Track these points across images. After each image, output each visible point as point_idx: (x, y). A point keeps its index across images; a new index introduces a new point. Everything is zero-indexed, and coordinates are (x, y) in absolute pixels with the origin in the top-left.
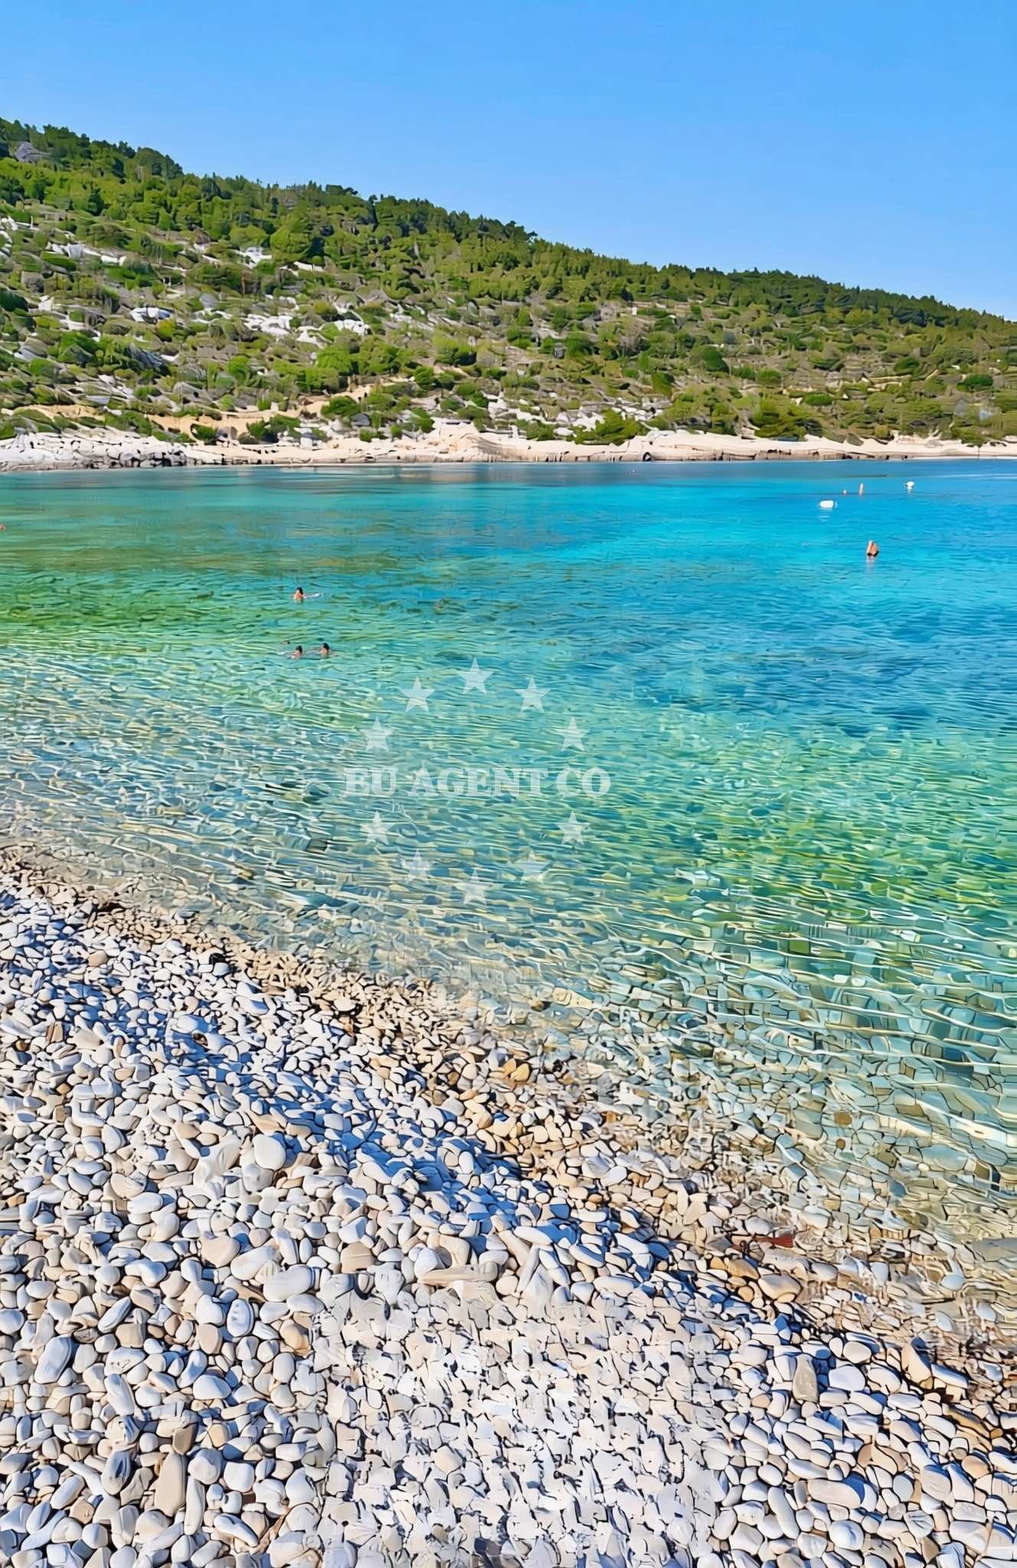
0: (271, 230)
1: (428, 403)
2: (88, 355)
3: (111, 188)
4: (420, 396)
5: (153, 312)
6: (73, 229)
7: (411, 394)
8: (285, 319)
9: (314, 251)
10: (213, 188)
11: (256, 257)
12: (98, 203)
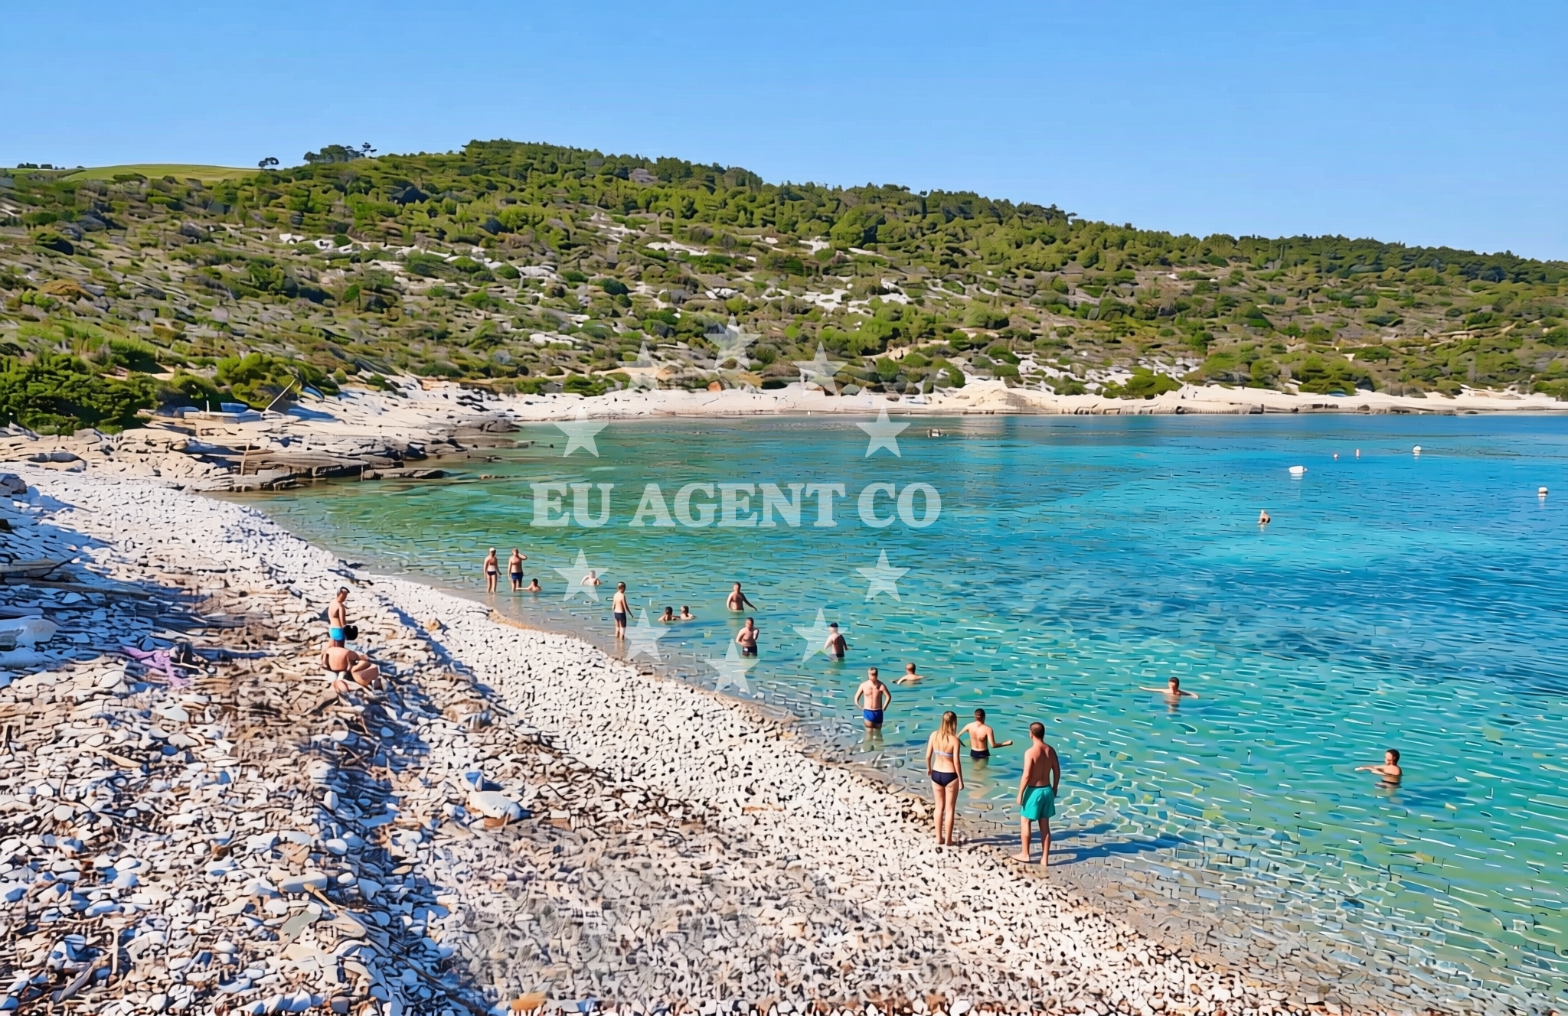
0: (832, 223)
1: (959, 362)
2: (669, 328)
3: (701, 198)
4: (954, 356)
5: (727, 292)
6: (670, 231)
7: (945, 354)
8: (837, 295)
9: (869, 238)
10: (787, 194)
11: (817, 245)
12: (690, 212)
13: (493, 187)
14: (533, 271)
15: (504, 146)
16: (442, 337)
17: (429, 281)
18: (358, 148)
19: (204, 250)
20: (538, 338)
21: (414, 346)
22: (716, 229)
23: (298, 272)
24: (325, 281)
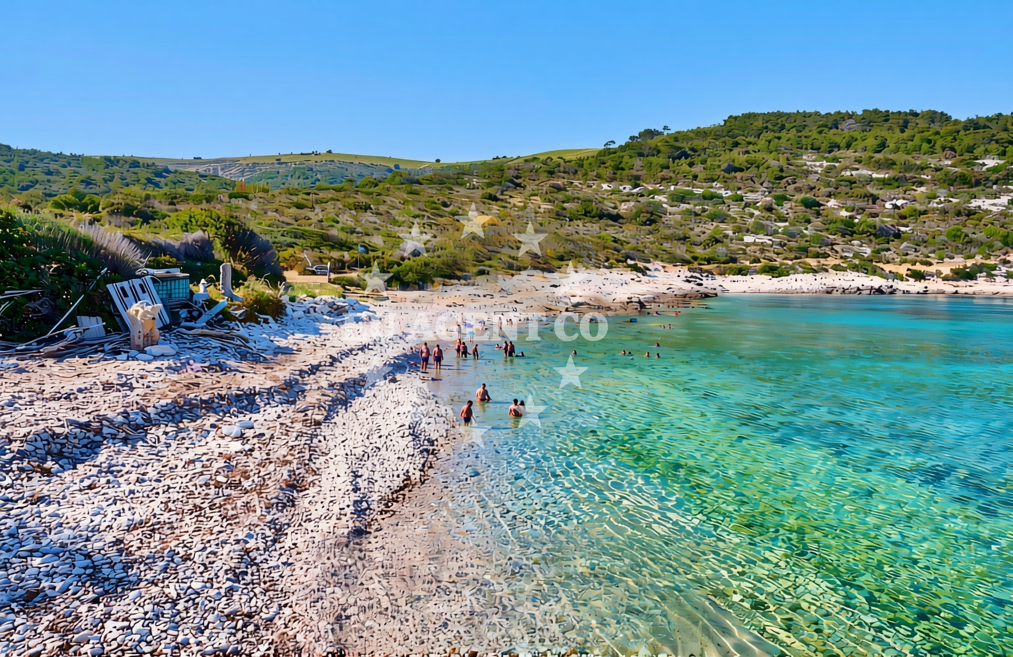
2: (848, 230)
3: (894, 137)
5: (899, 203)
6: (860, 162)
8: (1004, 200)
10: (974, 125)
11: (991, 163)
12: (882, 146)
13: (736, 144)
14: (751, 196)
15: (750, 117)
16: (684, 239)
17: (684, 206)
18: (660, 129)
19: (561, 196)
20: (748, 239)
21: (667, 246)
22: (900, 157)
23: (608, 206)
24: (623, 208)
